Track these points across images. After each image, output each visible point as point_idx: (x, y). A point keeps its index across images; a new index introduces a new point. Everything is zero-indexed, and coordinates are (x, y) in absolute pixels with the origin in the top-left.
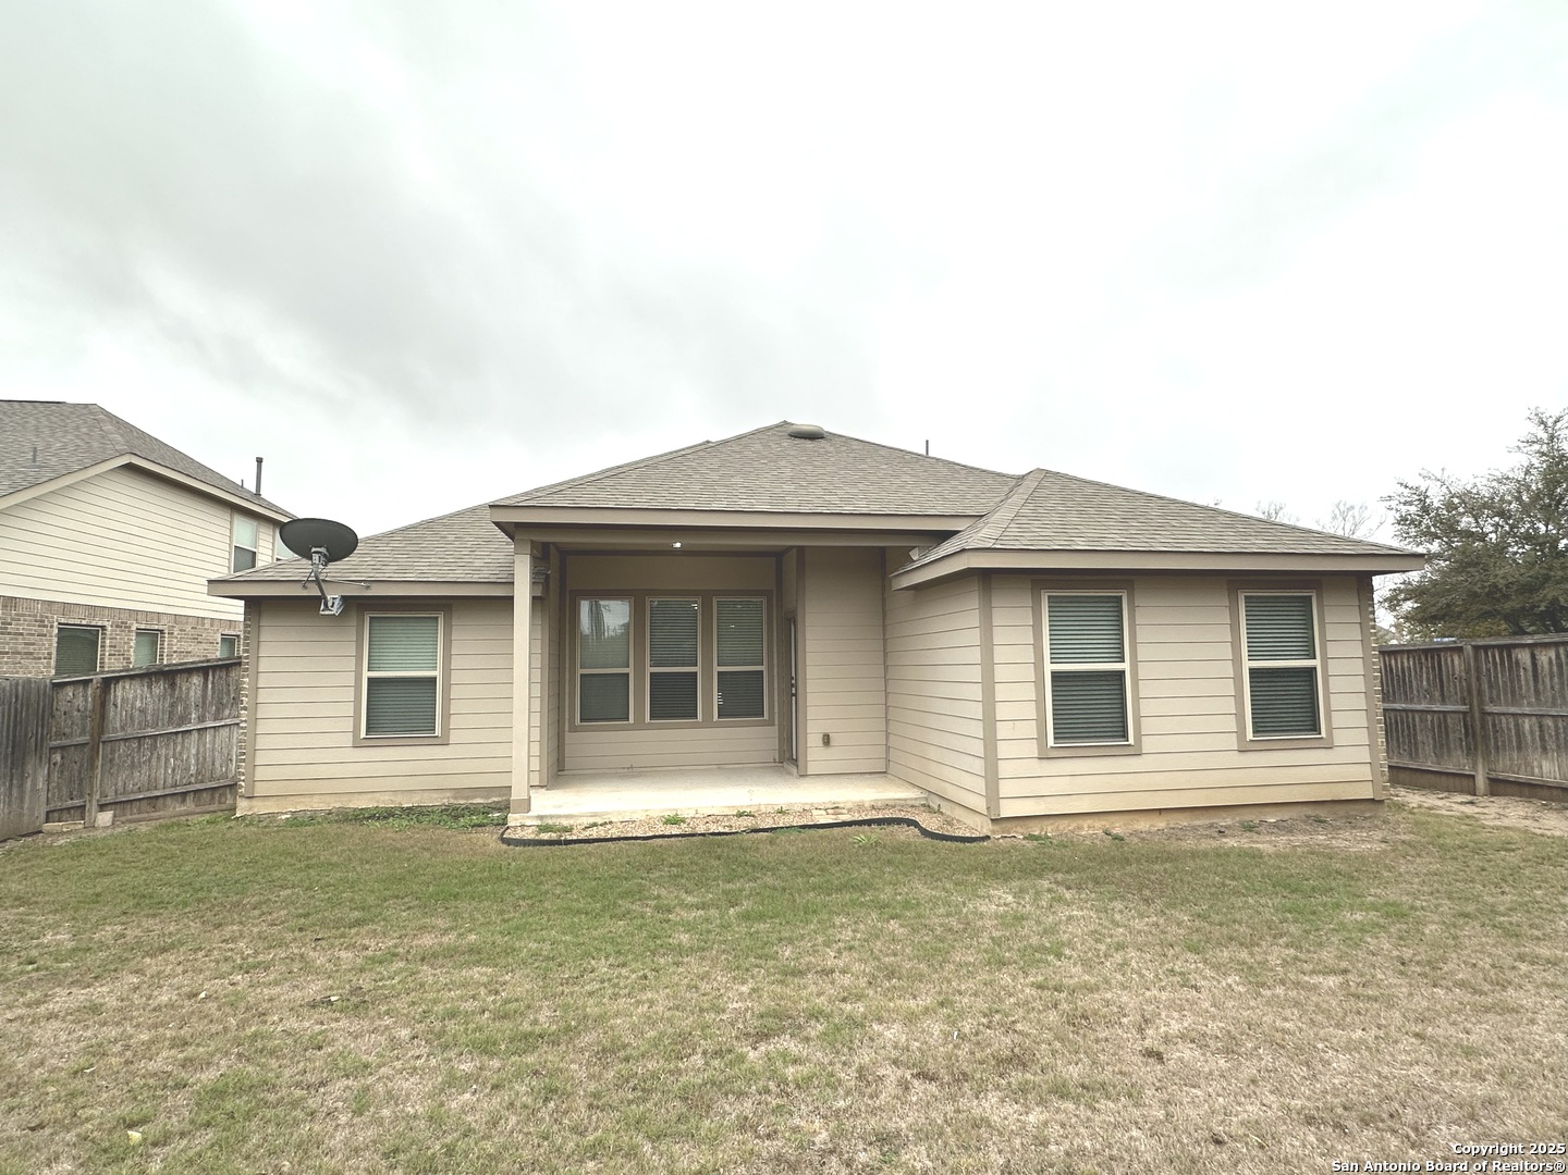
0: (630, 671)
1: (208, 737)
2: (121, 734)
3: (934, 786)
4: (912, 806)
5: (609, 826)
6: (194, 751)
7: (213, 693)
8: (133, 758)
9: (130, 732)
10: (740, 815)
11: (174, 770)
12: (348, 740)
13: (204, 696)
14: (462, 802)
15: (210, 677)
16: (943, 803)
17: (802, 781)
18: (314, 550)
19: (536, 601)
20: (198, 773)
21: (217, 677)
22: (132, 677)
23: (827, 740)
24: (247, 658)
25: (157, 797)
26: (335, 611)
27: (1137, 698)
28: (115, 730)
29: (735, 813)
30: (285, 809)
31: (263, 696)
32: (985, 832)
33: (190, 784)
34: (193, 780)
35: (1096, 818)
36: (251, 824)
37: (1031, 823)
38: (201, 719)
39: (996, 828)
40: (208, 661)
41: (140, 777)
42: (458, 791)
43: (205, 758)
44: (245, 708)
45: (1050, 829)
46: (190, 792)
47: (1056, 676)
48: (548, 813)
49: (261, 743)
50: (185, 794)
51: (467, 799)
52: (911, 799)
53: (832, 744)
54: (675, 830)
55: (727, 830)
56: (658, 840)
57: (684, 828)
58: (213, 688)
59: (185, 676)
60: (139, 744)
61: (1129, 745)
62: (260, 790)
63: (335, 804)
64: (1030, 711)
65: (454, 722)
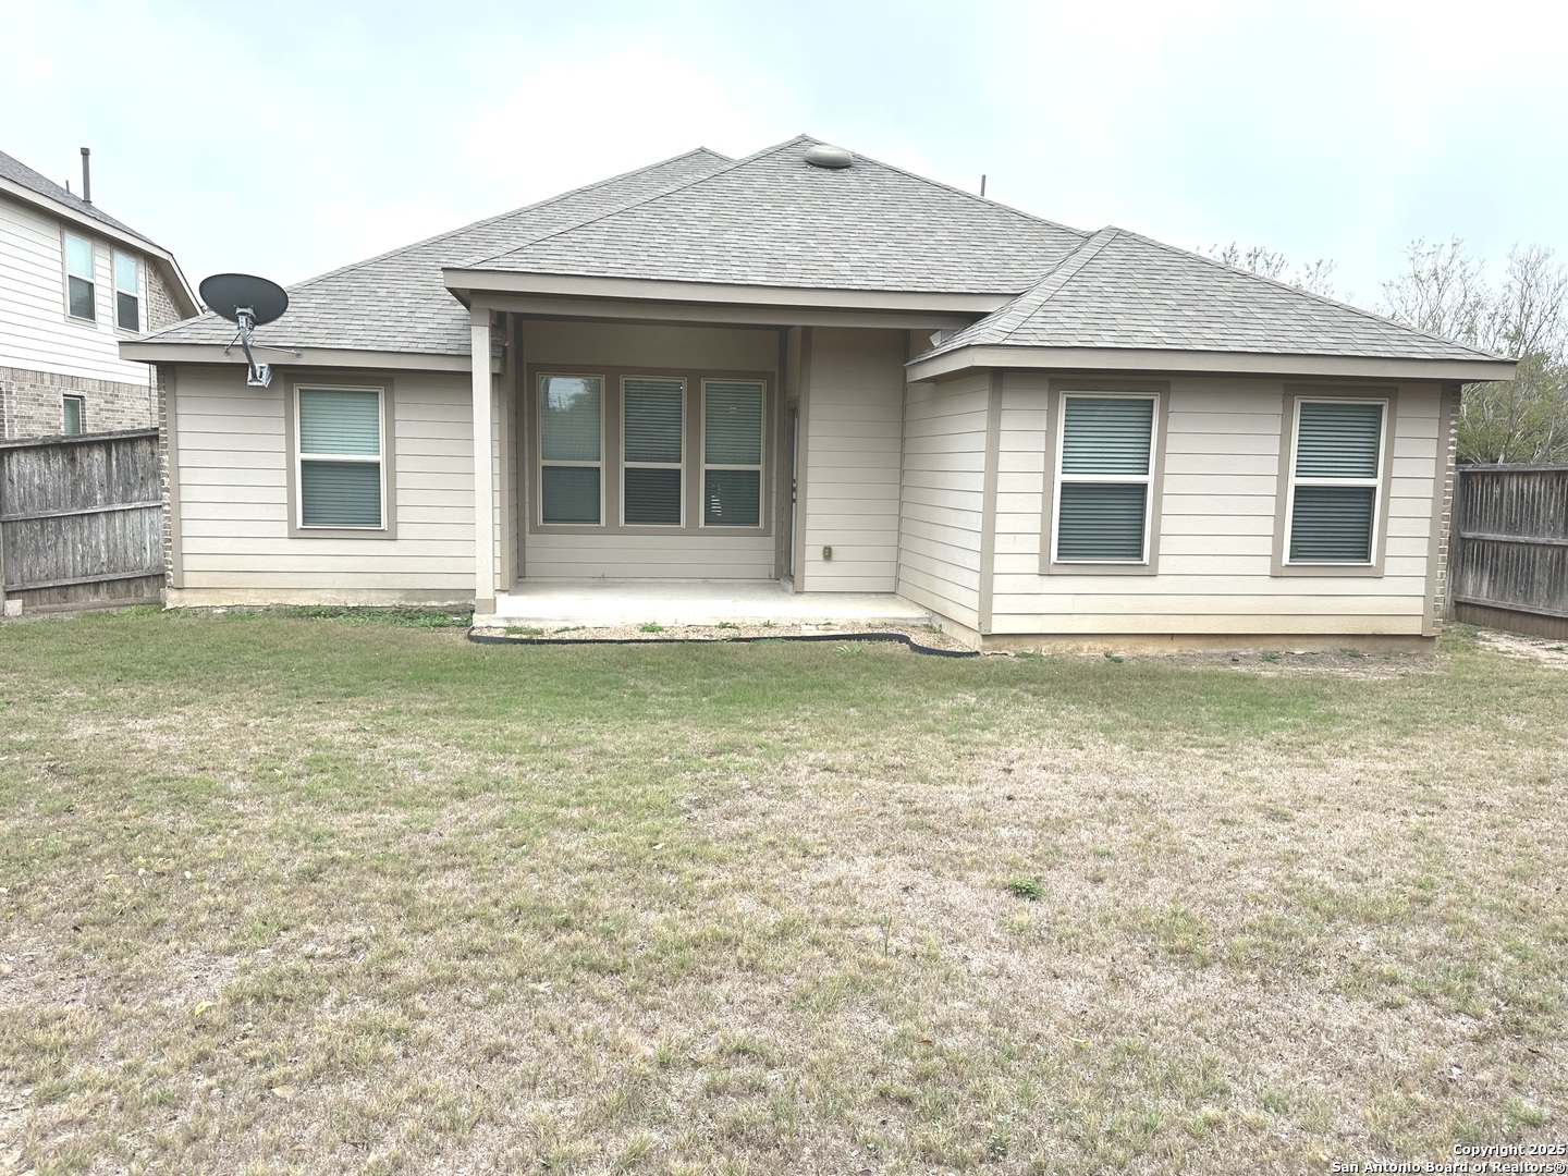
0: (602, 464)
1: (118, 522)
2: (21, 515)
3: (937, 605)
4: (913, 627)
5: (581, 631)
6: (103, 537)
7: (119, 471)
8: (37, 541)
9: (32, 512)
10: (724, 626)
11: (82, 557)
12: (284, 530)
13: (109, 475)
14: (414, 604)
15: (114, 453)
16: (945, 624)
17: (797, 597)
18: (239, 310)
19: (495, 377)
20: (110, 561)
21: (121, 453)
22: (26, 449)
23: (828, 554)
24: (164, 432)
25: (67, 586)
26: (265, 381)
27: (1158, 515)
28: (13, 510)
29: (718, 624)
30: (221, 602)
31: (185, 477)
32: (977, 649)
33: (101, 573)
34: (105, 569)
35: (1098, 639)
36: (186, 616)
37: (1026, 641)
38: (108, 500)
39: (987, 644)
40: (110, 434)
41: (46, 563)
42: (409, 593)
43: (116, 546)
44: (167, 490)
45: (1046, 648)
46: (103, 582)
47: (1066, 487)
48: (516, 616)
49: (188, 529)
50: (97, 584)
51: (419, 601)
52: (911, 619)
53: (834, 557)
54: (652, 636)
55: (707, 638)
56: (634, 644)
57: (662, 635)
58: (118, 465)
59: (85, 449)
60: (42, 527)
61: (1144, 565)
62: (190, 580)
63: (273, 600)
64: (1034, 524)
65: (402, 515)
